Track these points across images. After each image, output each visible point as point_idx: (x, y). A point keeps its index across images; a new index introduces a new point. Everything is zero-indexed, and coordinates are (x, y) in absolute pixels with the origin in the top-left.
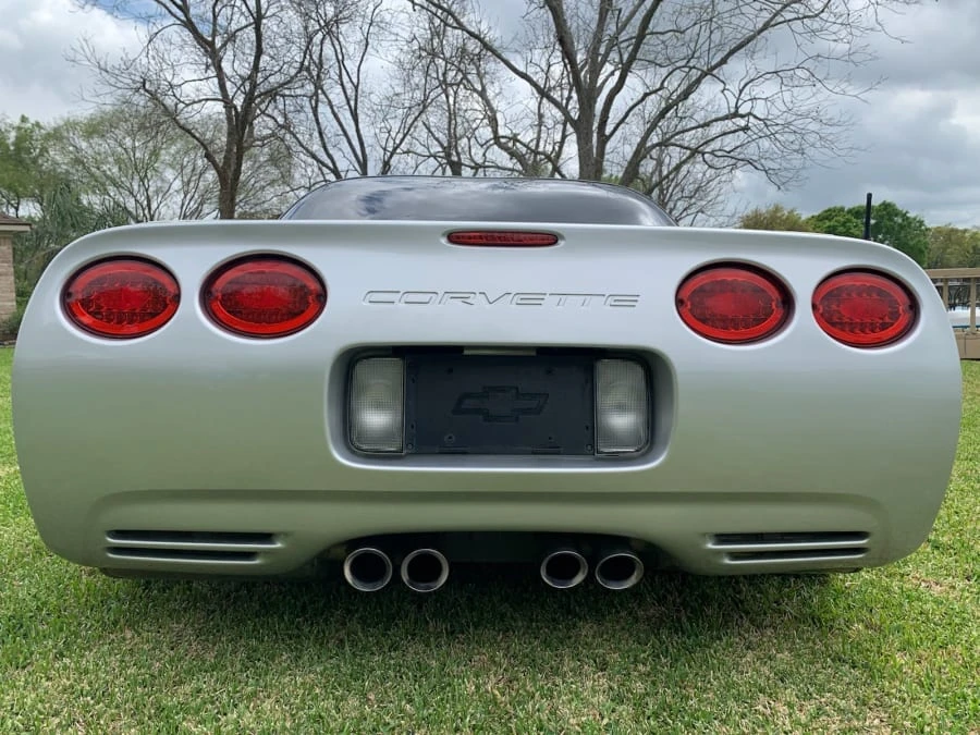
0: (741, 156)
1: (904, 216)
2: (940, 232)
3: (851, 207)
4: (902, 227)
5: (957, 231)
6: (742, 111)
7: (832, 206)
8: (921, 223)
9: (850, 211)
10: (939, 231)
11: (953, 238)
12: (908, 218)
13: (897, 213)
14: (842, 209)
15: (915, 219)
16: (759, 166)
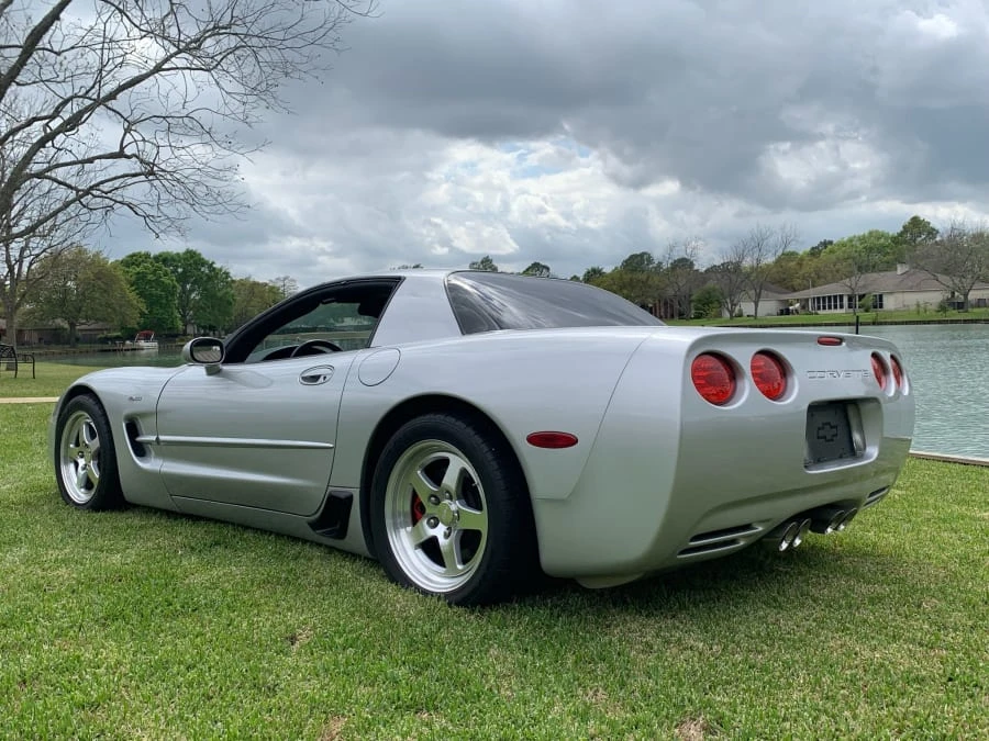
0: (119, 199)
1: (211, 266)
2: (243, 285)
3: (157, 253)
4: (209, 278)
5: (258, 284)
6: (128, 151)
7: (136, 251)
8: (227, 274)
9: (157, 258)
10: (242, 283)
11: (256, 290)
12: (214, 269)
13: (204, 263)
14: (147, 255)
15: (221, 270)
16: (139, 212)
